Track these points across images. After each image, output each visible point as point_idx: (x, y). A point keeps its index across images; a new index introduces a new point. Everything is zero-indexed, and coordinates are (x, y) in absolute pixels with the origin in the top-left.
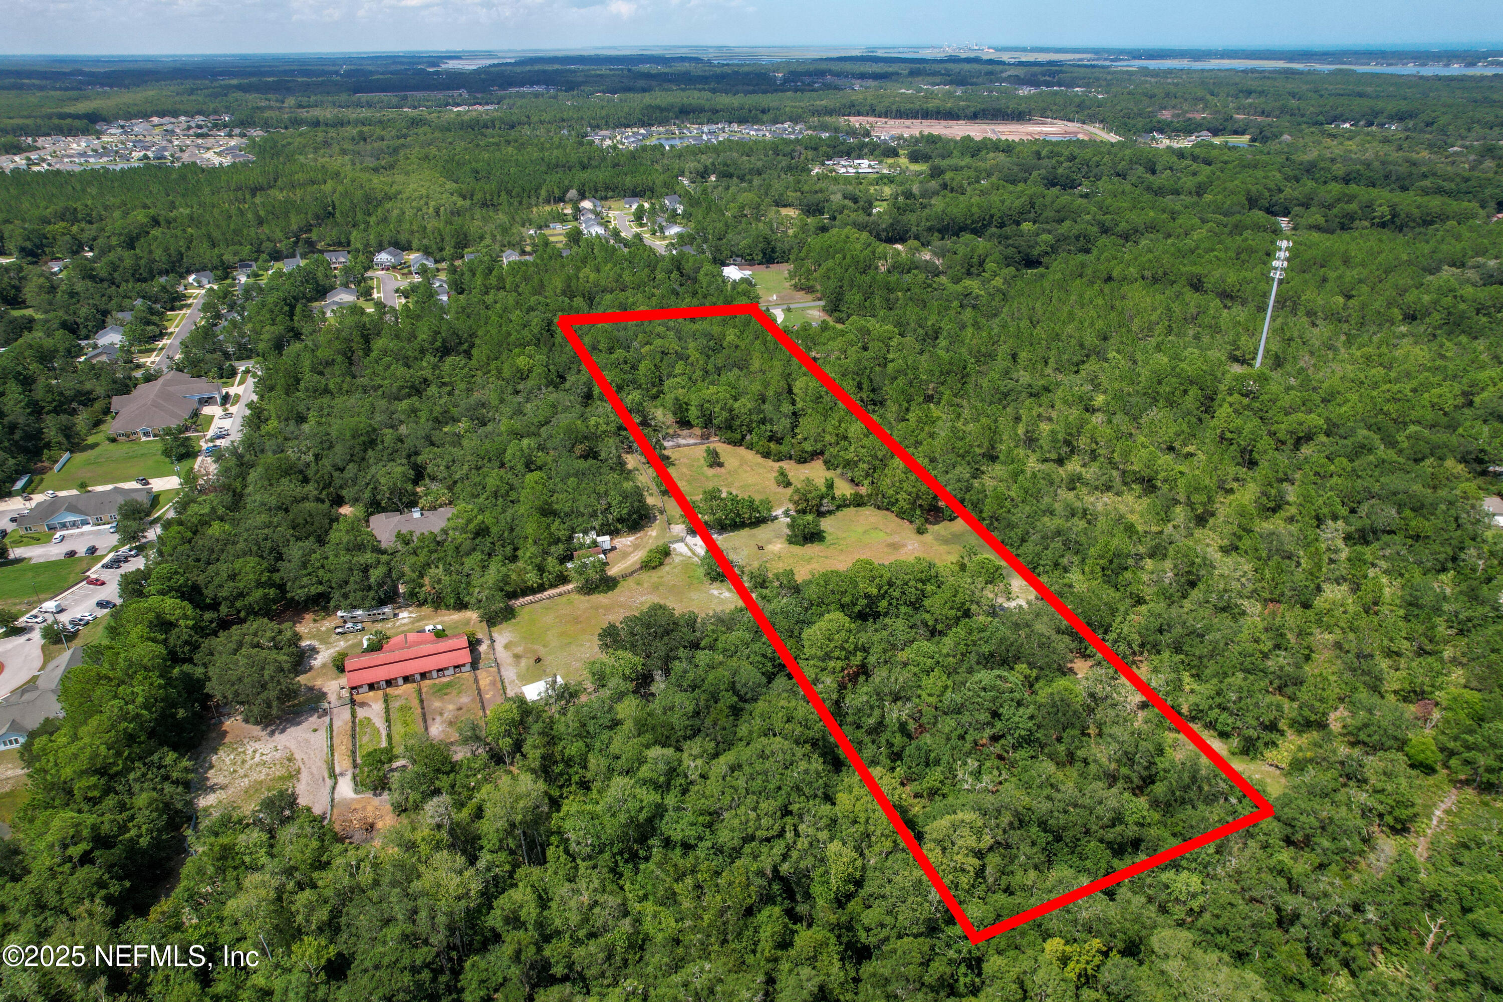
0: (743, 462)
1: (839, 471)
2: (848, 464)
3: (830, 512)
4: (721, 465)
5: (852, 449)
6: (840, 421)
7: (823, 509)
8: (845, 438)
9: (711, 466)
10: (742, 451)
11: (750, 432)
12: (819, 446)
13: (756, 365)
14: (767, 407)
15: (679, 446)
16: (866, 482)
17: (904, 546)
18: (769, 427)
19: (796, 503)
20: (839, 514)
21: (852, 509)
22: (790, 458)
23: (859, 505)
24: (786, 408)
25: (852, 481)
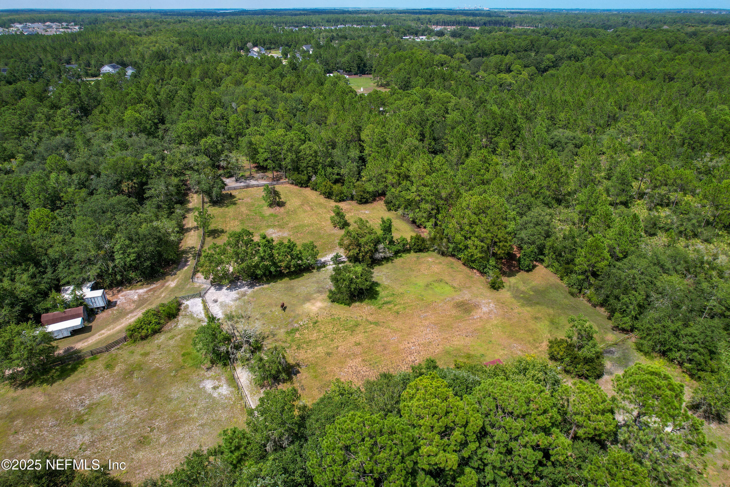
0: (305, 201)
1: (400, 212)
2: (409, 204)
3: (387, 259)
4: (281, 204)
5: (414, 189)
6: (402, 161)
7: (378, 256)
8: (407, 177)
9: (270, 205)
10: (307, 192)
11: (316, 173)
12: (381, 186)
13: (331, 119)
14: (337, 152)
15: (248, 187)
16: (429, 224)
17: (477, 306)
18: (336, 171)
19: (347, 248)
20: (398, 261)
21: (413, 255)
22: (352, 198)
23: (420, 251)
24: (354, 153)
25: (414, 222)
